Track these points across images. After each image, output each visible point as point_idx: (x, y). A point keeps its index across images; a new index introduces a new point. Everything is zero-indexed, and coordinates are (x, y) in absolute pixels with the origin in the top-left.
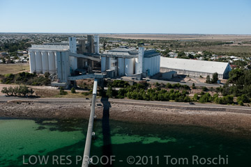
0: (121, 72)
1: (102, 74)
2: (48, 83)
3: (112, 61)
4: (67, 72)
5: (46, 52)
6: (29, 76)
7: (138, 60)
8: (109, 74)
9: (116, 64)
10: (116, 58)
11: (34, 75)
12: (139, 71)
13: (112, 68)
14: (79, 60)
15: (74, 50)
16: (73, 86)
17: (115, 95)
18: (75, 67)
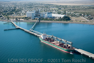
0: (44, 17)
1: (40, 17)
2: (30, 19)
3: (42, 15)
4: (34, 16)
5: (31, 13)
6: (27, 18)
7: (47, 14)
8: (41, 17)
9: (43, 15)
10: (43, 14)
11: (27, 17)
12: (47, 16)
13: (42, 16)
14: (36, 14)
15: (35, 13)
16: (35, 19)
17: (41, 20)
18: (35, 16)
